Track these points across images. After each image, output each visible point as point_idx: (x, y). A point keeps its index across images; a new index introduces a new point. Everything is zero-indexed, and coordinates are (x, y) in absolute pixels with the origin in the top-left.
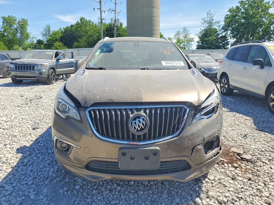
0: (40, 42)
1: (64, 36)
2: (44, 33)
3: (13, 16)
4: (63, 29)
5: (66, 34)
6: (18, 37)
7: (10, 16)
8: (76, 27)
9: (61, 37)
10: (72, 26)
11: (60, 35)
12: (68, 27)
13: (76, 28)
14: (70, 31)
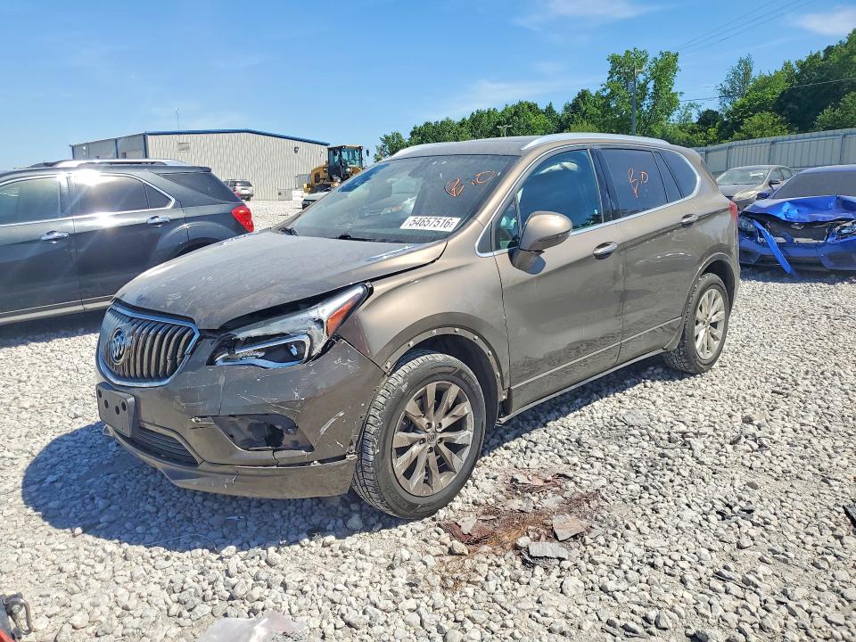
0: (708, 119)
1: (791, 91)
2: (728, 87)
3: (640, 49)
4: (795, 67)
5: (800, 83)
6: (645, 108)
7: (632, 50)
8: (845, 51)
9: (783, 93)
10: (829, 50)
11: (782, 86)
12: (815, 56)
13: (847, 56)
14: (821, 69)
